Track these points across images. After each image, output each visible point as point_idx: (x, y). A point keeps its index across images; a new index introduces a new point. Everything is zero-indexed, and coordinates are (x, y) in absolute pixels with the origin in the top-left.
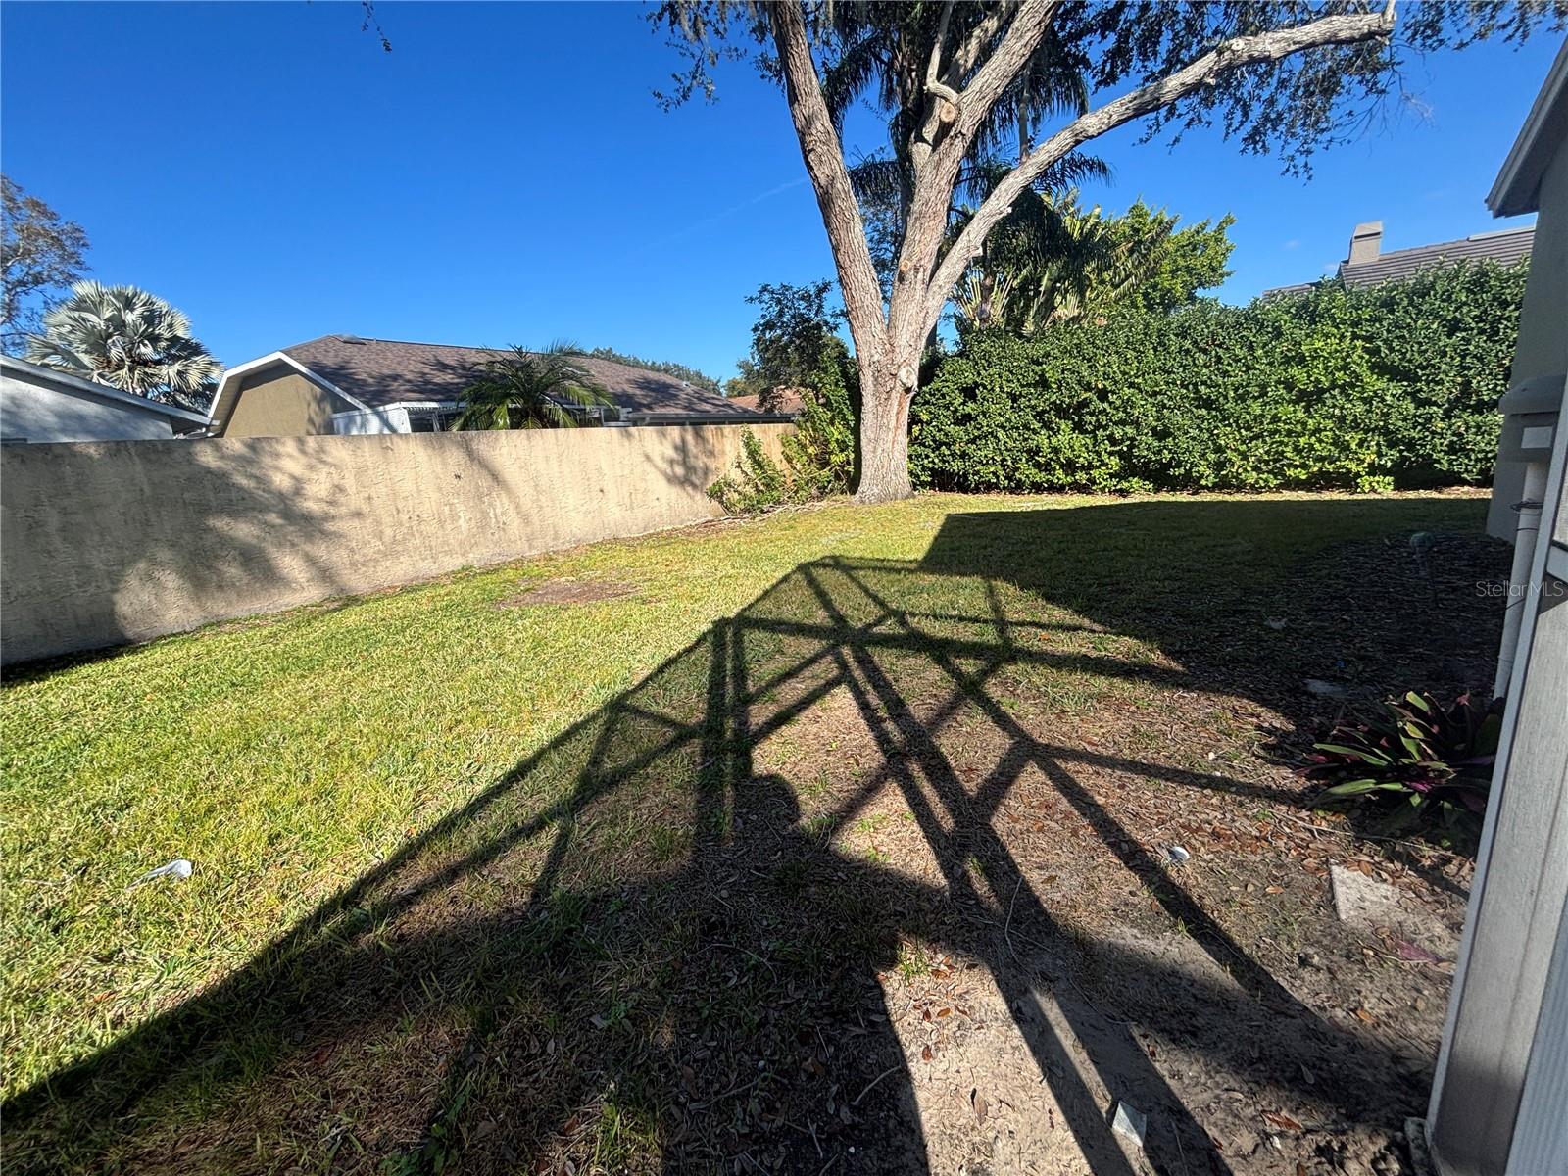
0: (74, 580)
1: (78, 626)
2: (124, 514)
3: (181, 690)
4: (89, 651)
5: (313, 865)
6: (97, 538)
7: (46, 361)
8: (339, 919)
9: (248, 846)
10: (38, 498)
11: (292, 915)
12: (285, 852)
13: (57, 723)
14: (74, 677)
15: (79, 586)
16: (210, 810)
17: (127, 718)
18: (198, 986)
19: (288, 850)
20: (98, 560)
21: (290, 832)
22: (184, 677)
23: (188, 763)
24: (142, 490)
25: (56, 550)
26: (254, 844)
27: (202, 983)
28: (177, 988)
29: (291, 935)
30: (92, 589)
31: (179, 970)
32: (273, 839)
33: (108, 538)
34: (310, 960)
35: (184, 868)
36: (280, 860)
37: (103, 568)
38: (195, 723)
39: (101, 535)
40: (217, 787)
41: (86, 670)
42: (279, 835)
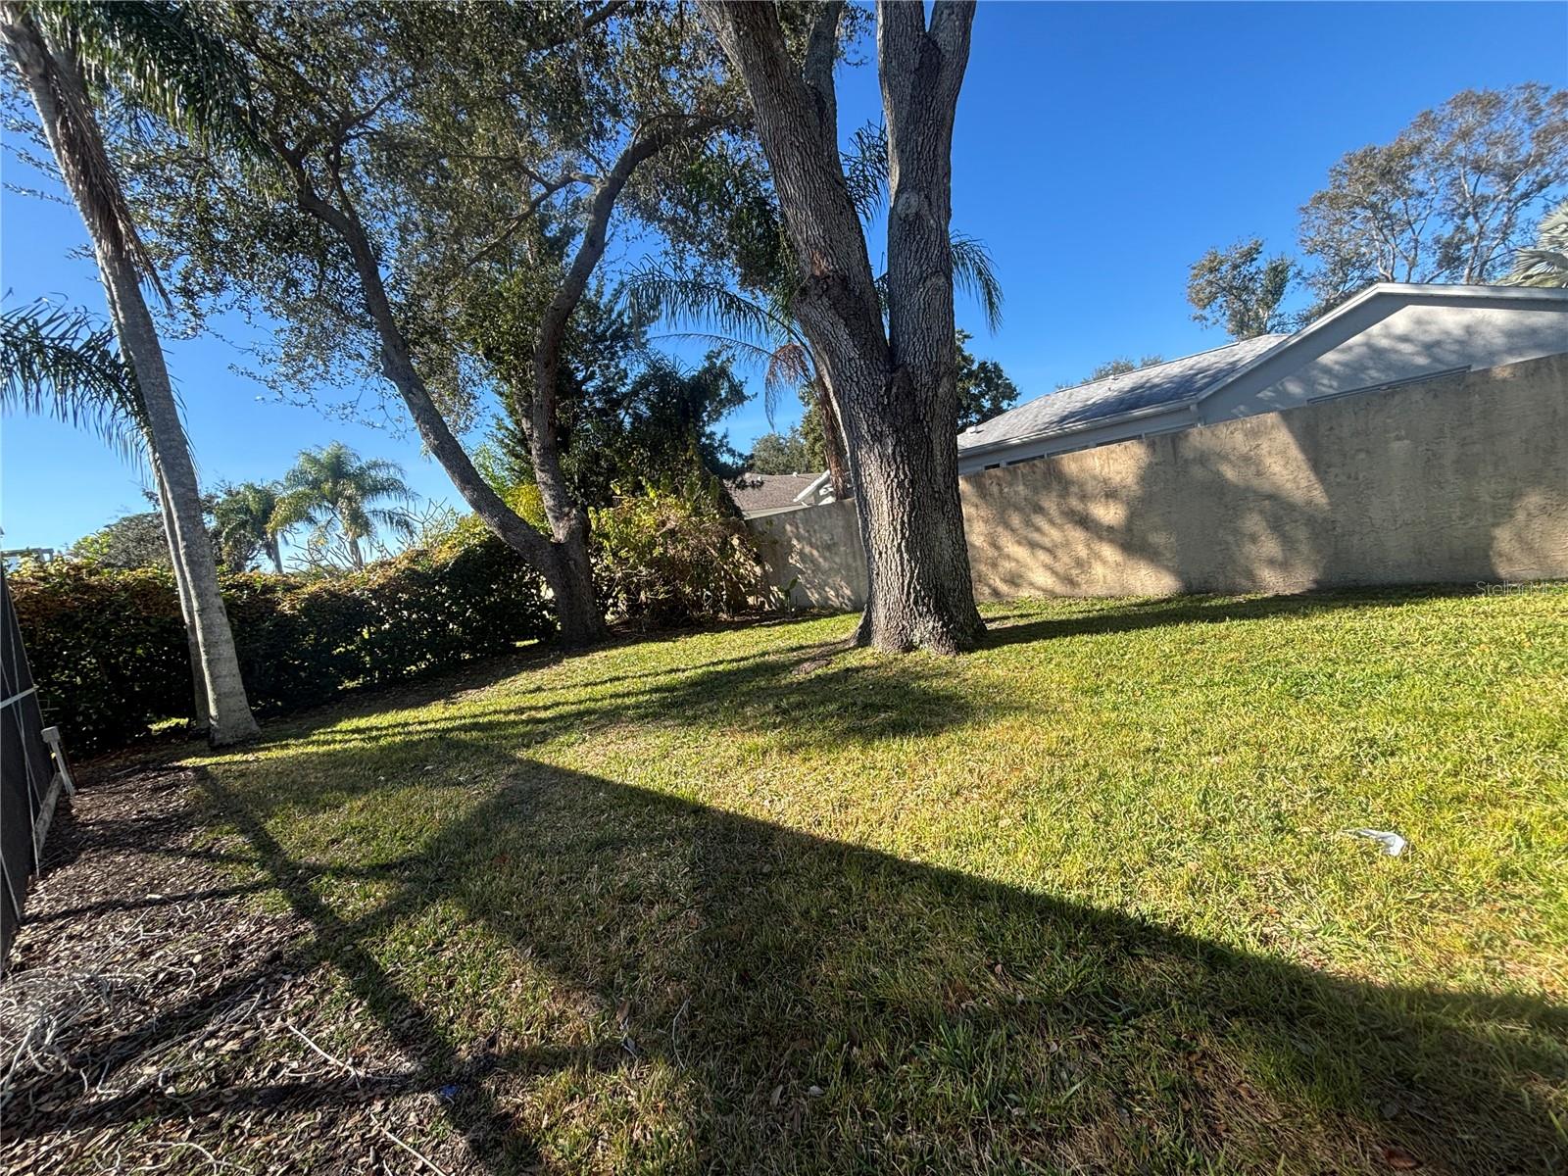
0: (1457, 512)
1: (1451, 558)
2: (1526, 441)
3: (1520, 648)
4: (1454, 584)
5: (1537, 939)
6: (1490, 469)
7: (1529, 273)
8: (1522, 1032)
9: (1473, 863)
10: (1441, 431)
11: (1470, 975)
12: (1514, 897)
13: (1389, 648)
14: (1426, 607)
15: (1461, 519)
16: (1459, 799)
17: (1447, 663)
18: (1338, 966)
19: (1520, 897)
20: (1485, 491)
21: (1533, 877)
22: (1531, 635)
23: (1471, 735)
24: (1555, 411)
25: (1447, 481)
26: (1479, 865)
27: (1346, 968)
28: (1325, 953)
29: (1451, 998)
30: (1472, 523)
31: (1335, 938)
32: (1506, 873)
33: (1502, 469)
34: (1452, 1044)
35: (1397, 845)
36: (1501, 904)
37: (1488, 499)
38: (1509, 694)
39: (1496, 465)
40: (1485, 777)
41: (1440, 604)
42: (1515, 873)
